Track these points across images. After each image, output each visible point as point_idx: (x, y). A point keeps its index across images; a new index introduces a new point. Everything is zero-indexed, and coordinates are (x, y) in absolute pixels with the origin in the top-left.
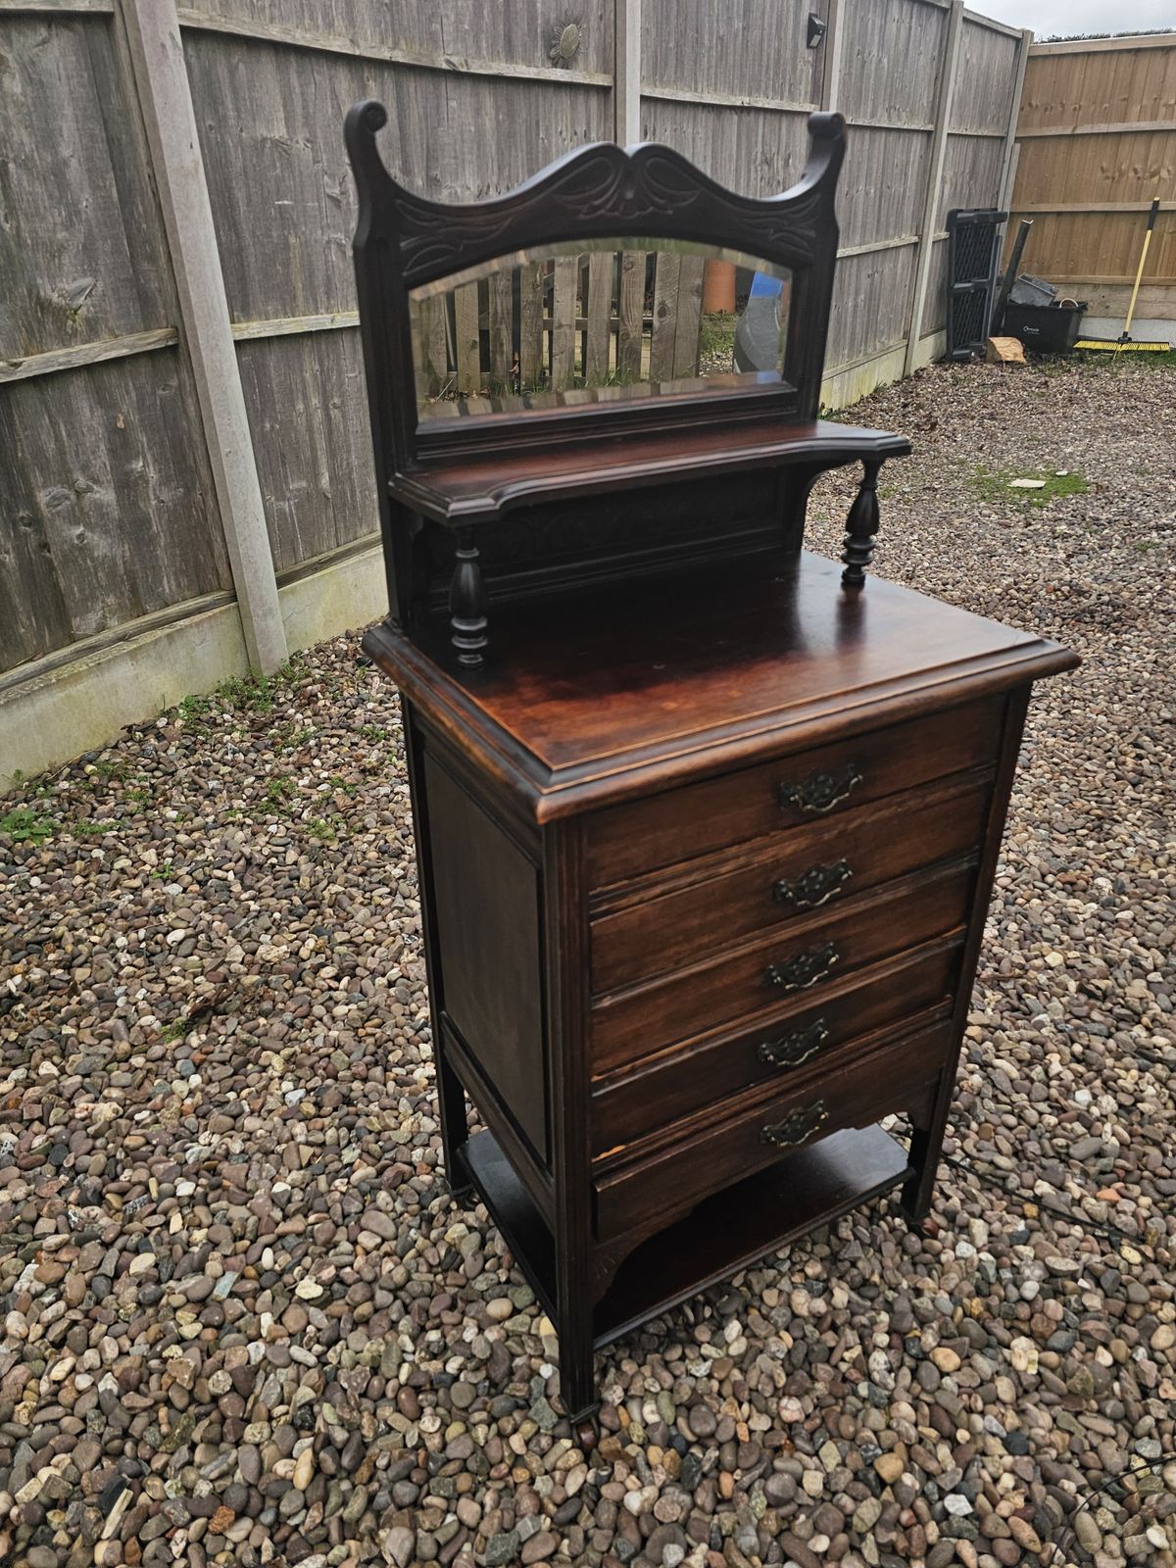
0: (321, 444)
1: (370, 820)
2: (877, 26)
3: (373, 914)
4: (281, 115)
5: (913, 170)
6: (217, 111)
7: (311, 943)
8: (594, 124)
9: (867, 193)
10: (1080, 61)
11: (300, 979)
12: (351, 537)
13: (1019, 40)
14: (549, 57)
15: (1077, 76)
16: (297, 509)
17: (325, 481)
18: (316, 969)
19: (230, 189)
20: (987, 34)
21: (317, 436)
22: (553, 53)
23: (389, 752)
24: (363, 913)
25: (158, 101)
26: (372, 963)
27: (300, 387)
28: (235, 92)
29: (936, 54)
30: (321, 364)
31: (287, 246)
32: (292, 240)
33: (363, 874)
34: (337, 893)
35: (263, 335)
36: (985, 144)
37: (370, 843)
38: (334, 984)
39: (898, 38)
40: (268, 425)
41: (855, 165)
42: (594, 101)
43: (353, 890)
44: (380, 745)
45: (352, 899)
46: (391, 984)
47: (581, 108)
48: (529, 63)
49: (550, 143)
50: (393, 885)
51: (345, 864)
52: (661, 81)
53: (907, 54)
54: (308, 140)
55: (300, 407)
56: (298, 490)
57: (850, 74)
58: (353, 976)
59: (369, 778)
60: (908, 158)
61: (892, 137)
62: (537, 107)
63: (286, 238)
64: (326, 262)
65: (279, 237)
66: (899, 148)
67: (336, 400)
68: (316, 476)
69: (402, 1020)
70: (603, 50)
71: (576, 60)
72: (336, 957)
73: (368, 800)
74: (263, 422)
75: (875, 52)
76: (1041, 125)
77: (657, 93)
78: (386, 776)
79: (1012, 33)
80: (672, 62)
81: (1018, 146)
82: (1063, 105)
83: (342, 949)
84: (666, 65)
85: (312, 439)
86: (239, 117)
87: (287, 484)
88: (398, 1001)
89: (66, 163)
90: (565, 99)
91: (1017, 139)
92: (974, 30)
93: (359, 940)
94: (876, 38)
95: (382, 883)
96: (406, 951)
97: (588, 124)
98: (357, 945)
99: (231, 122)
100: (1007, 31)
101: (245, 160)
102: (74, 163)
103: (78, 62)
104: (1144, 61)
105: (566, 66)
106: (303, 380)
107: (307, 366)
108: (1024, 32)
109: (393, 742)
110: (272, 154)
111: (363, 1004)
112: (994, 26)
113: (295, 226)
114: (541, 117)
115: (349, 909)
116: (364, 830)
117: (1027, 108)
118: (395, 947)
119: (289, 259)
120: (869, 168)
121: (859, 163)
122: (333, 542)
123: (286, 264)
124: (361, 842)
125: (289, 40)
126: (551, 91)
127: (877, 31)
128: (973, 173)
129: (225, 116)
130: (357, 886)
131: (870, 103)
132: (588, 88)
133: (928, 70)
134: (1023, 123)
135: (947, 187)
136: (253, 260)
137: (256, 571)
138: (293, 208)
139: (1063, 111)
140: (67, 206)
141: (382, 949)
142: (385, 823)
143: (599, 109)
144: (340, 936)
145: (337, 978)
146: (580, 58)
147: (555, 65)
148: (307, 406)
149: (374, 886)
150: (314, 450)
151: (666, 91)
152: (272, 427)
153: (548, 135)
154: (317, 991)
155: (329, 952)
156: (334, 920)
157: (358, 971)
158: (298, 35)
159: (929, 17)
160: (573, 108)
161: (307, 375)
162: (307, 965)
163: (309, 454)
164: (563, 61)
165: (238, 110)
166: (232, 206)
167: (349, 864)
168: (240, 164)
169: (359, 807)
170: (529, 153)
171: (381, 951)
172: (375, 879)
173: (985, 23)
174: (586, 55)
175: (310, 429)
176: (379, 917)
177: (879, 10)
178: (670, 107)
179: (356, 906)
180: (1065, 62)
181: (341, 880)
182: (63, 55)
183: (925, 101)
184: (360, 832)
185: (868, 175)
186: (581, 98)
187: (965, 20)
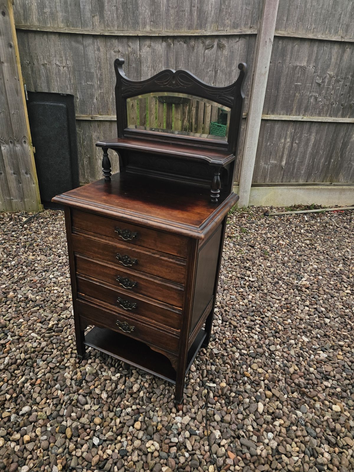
0: (286, 152)
4: (306, 59)
6: (283, 58)
12: (288, 181)
16: (270, 168)
17: (284, 163)
19: (280, 79)
21: (285, 150)
25: (260, 56)
27: (285, 135)
28: (292, 53)
30: (295, 130)
31: (295, 96)
32: (297, 94)
35: (275, 119)
40: (269, 144)
54: (314, 66)
55: (283, 141)
56: (273, 163)
63: (295, 94)
64: (308, 102)
65: (293, 93)
67: (297, 142)
68: (281, 161)
74: (267, 142)
85: (283, 150)
86: (290, 60)
87: (269, 161)
89: (232, 71)
99: (287, 61)
101: (288, 71)
102: (235, 71)
103: (245, 46)
106: (287, 133)
107: (289, 130)
110: (299, 70)
113: (300, 90)
119: (294, 100)
122: (280, 181)
123: (293, 101)
125: (315, 38)
129: (285, 60)
136: (281, 99)
137: (245, 180)
138: (301, 85)
140: (230, 81)
148: (285, 141)
150: (283, 154)
152: (270, 145)
158: (319, 36)
161: (288, 133)
163: (281, 154)
165: (291, 58)
166: (279, 84)
168: (286, 72)
175: (284, 148)
182: (241, 45)
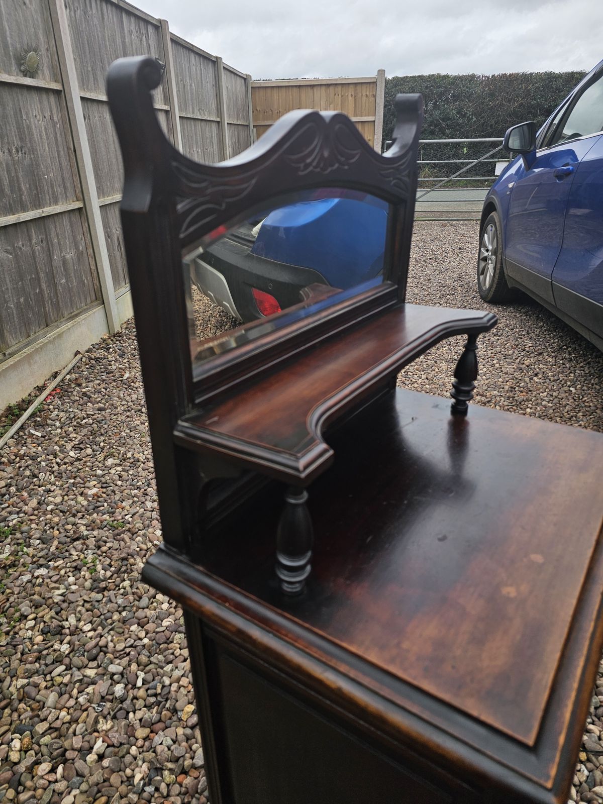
1: (25, 608)
2: (187, 67)
3: (61, 695)
5: (215, 141)
7: (16, 744)
8: (54, 112)
9: (198, 152)
10: (275, 90)
11: (20, 784)
13: (246, 79)
14: (21, 71)
15: (276, 96)
18: (30, 769)
20: (233, 75)
22: (22, 68)
23: (18, 544)
24: (52, 698)
26: (77, 742)
29: (214, 83)
33: (38, 659)
34: (23, 687)
36: (241, 128)
37: (32, 629)
38: (52, 777)
39: (197, 74)
41: (190, 138)
42: (52, 99)
43: (36, 679)
44: (9, 540)
45: (36, 686)
46: (101, 757)
47: (46, 103)
48: (9, 73)
49: (30, 123)
50: (67, 661)
51: (19, 655)
52: (87, 89)
53: (202, 83)
57: (179, 91)
58: (65, 762)
59: (10, 571)
60: (212, 135)
61: (203, 123)
62: (18, 100)
66: (207, 129)
69: (123, 789)
70: (52, 68)
71: (37, 73)
72: (44, 750)
73: (16, 590)
75: (188, 81)
76: (264, 120)
77: (88, 95)
78: (24, 565)
79: (243, 76)
80: (92, 79)
81: (255, 129)
82: (272, 111)
83: (46, 739)
84: (89, 80)
88: (113, 772)
90: (35, 97)
91: (254, 126)
92: (227, 73)
93: (58, 724)
94: (187, 73)
95: (58, 661)
96: (101, 720)
97: (51, 111)
98: (56, 729)
100: (240, 74)
104: (303, 91)
105: (32, 76)
108: (247, 76)
109: (18, 535)
111: (84, 787)
112: (235, 72)
114: (22, 107)
115: (38, 697)
116: (24, 617)
117: (255, 111)
118: (91, 720)
120: (196, 139)
121: (192, 137)
124: (26, 630)
126: (25, 92)
127: (187, 70)
128: (239, 142)
130: (37, 672)
131: (190, 106)
132: (47, 91)
133: (212, 91)
134: (255, 120)
135: (230, 149)
139: (272, 114)
141: (80, 725)
142: (37, 606)
143: (56, 103)
144: (41, 728)
145: (53, 770)
146: (39, 72)
147: (25, 76)
149: (51, 668)
151: (92, 94)
153: (28, 117)
154: (40, 791)
155: (36, 747)
156: (29, 713)
157: (69, 754)
159: (208, 65)
160: (41, 103)
162: (22, 768)
164: (30, 73)
167: (22, 654)
169: (12, 599)
170: (18, 128)
171: (80, 728)
172: (49, 660)
173: (231, 69)
174: (43, 71)
176: (66, 696)
177: (186, 59)
178: (95, 104)
179: (43, 692)
180: (269, 91)
181: (20, 671)
183: (214, 106)
184: (20, 620)
185: (197, 142)
186: (44, 96)
187: (224, 67)
